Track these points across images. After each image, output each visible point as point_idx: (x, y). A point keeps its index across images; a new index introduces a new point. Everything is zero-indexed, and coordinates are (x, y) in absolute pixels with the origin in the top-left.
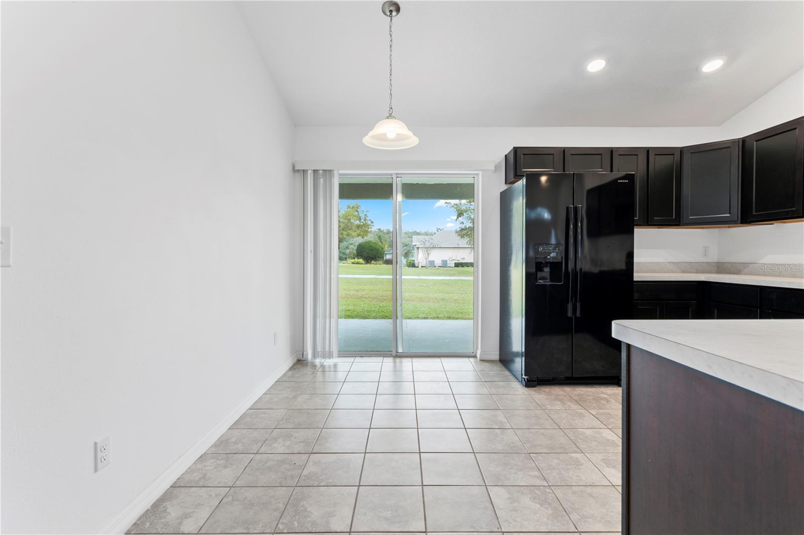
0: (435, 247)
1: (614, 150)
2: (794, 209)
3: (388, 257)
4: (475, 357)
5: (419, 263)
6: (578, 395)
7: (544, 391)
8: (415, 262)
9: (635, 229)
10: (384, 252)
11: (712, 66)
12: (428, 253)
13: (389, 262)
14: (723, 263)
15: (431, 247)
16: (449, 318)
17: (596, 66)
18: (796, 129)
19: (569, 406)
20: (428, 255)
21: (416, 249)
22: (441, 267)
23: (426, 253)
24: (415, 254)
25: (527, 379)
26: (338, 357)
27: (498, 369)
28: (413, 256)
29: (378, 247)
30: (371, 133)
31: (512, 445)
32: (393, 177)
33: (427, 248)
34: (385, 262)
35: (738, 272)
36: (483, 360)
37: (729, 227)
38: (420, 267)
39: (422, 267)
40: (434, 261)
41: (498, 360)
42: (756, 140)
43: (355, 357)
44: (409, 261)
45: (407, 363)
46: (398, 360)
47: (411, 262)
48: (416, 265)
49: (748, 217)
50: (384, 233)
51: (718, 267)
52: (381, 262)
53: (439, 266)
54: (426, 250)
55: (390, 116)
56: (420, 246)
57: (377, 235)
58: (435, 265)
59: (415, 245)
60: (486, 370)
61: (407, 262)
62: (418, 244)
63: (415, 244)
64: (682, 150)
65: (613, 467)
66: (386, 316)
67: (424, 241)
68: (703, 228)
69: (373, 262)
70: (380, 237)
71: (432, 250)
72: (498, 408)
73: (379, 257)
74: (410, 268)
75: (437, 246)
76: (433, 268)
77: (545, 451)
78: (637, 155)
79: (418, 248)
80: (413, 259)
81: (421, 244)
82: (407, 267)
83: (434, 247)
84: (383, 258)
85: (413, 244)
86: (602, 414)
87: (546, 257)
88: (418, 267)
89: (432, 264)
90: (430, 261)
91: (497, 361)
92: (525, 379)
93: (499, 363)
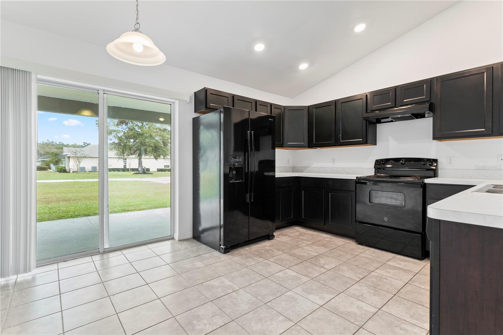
0: (86, 157)
1: (257, 101)
2: (331, 142)
4: (173, 238)
5: (70, 169)
6: (256, 251)
7: (236, 254)
8: (66, 168)
9: (276, 149)
11: (303, 66)
12: (79, 162)
14: (295, 167)
15: (82, 157)
16: (124, 211)
17: (259, 47)
18: (331, 105)
19: (257, 260)
20: (79, 163)
21: (66, 158)
22: (91, 171)
23: (77, 161)
24: (66, 162)
25: (224, 248)
26: (36, 267)
27: (196, 243)
28: (63, 163)
30: (117, 41)
31: (251, 302)
32: (99, 92)
33: (78, 157)
35: (302, 171)
36: (181, 240)
37: (298, 149)
38: (71, 172)
39: (73, 172)
40: (85, 168)
41: (192, 237)
42: (315, 107)
43: (57, 263)
44: (59, 168)
46: (105, 256)
47: (62, 169)
49: (311, 145)
51: (293, 169)
53: (89, 171)
54: (77, 159)
55: (137, 30)
56: (71, 156)
58: (86, 171)
59: (67, 155)
60: (188, 247)
61: (57, 168)
62: (69, 154)
63: (65, 154)
64: (285, 107)
65: (311, 294)
66: (63, 217)
67: (75, 152)
68: (287, 149)
71: (84, 159)
72: (220, 276)
74: (61, 173)
75: (87, 156)
76: (84, 173)
77: (271, 298)
78: (267, 106)
79: (69, 157)
80: (63, 166)
82: (58, 173)
83: (84, 157)
85: (64, 154)
86: (277, 260)
87: (235, 164)
88: (69, 172)
89: (83, 170)
90: (81, 168)
91: (190, 239)
92: (223, 248)
93: (193, 240)
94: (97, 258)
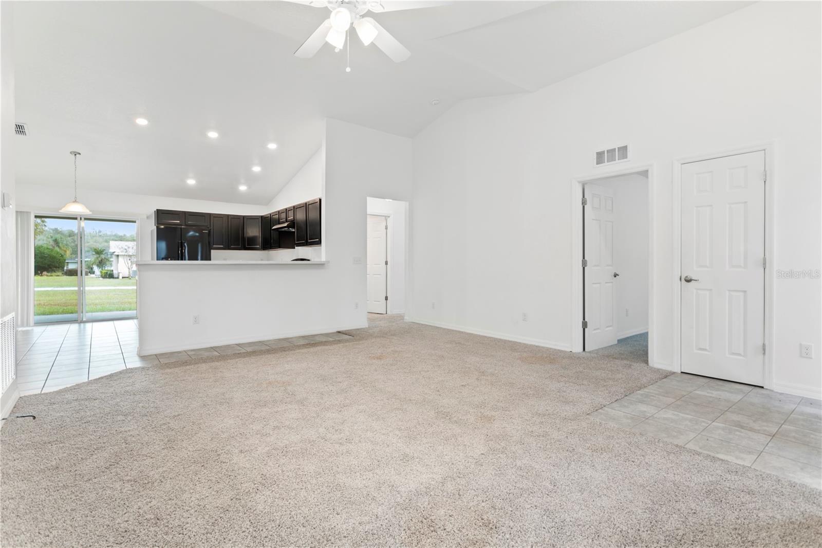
1: (211, 214)
3: (71, 267)
5: (119, 273)
8: (114, 272)
10: (65, 260)
13: (73, 273)
21: (114, 257)
23: (129, 261)
24: (114, 263)
26: (35, 326)
28: (111, 265)
29: (53, 254)
33: (129, 256)
34: (66, 272)
38: (121, 277)
39: (123, 278)
44: (105, 271)
45: (88, 325)
46: (82, 325)
47: (107, 273)
48: (115, 276)
50: (65, 236)
52: (60, 274)
54: (129, 258)
55: (75, 201)
56: (121, 254)
57: (52, 237)
59: (114, 252)
61: (101, 272)
62: (118, 252)
64: (244, 217)
67: (126, 248)
69: (45, 273)
70: (56, 241)
73: (56, 267)
74: (105, 279)
78: (223, 218)
79: (118, 256)
80: (112, 269)
81: (122, 252)
82: (101, 279)
84: (63, 268)
85: (112, 251)
88: (118, 278)
94: (74, 327)
